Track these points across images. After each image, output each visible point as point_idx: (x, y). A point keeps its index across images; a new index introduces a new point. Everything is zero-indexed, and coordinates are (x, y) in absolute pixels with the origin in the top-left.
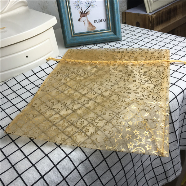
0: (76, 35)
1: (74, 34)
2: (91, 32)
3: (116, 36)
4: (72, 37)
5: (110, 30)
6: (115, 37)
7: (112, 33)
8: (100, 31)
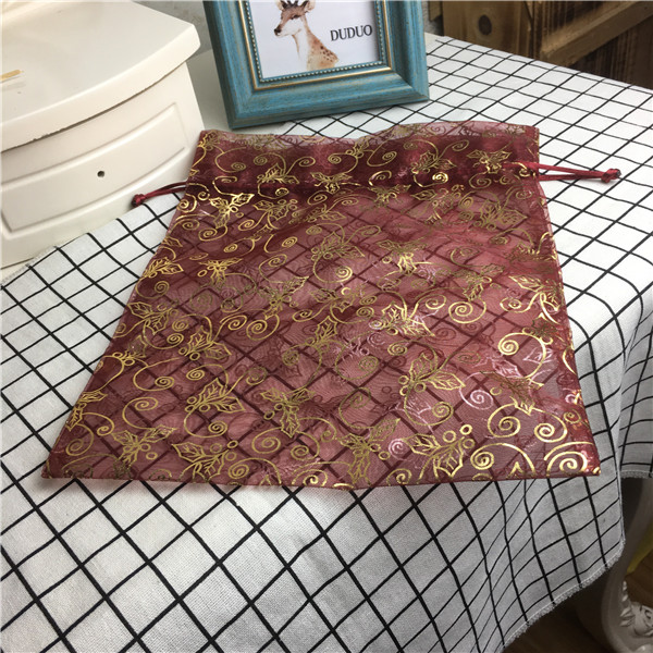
7: (396, 77)
8: (353, 69)
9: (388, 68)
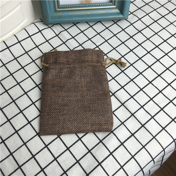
0: (63, 9)
1: (59, 7)
2: (85, 6)
3: (122, 16)
4: (56, 11)
5: (114, 5)
7: (117, 11)
8: (100, 6)
9: (115, 7)
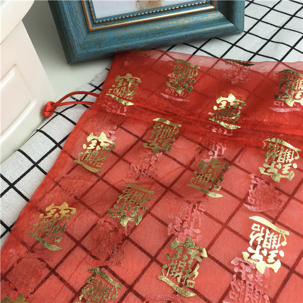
0: (103, 27)
1: (94, 23)
2: (149, 14)
4: (89, 32)
6: (227, 29)
